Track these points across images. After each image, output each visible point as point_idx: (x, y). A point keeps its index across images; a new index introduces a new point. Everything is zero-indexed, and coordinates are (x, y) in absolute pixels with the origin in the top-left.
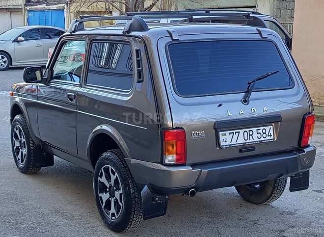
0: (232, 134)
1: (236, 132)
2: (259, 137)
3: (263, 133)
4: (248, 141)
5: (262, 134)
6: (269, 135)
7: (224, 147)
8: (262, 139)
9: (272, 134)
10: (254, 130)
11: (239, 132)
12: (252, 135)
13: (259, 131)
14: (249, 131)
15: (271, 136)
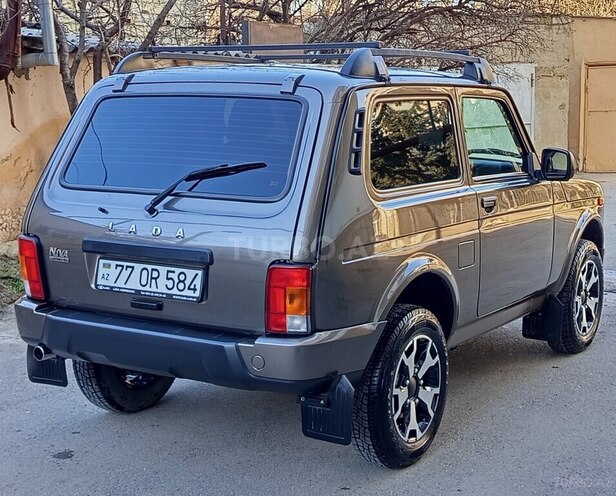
0: (119, 268)
1: (127, 267)
2: (170, 287)
3: (180, 281)
4: (147, 288)
5: (176, 281)
6: (192, 287)
7: (101, 288)
8: (175, 291)
9: (198, 287)
10: (163, 270)
11: (133, 268)
12: (156, 279)
13: (170, 275)
14: (153, 270)
15: (195, 290)
